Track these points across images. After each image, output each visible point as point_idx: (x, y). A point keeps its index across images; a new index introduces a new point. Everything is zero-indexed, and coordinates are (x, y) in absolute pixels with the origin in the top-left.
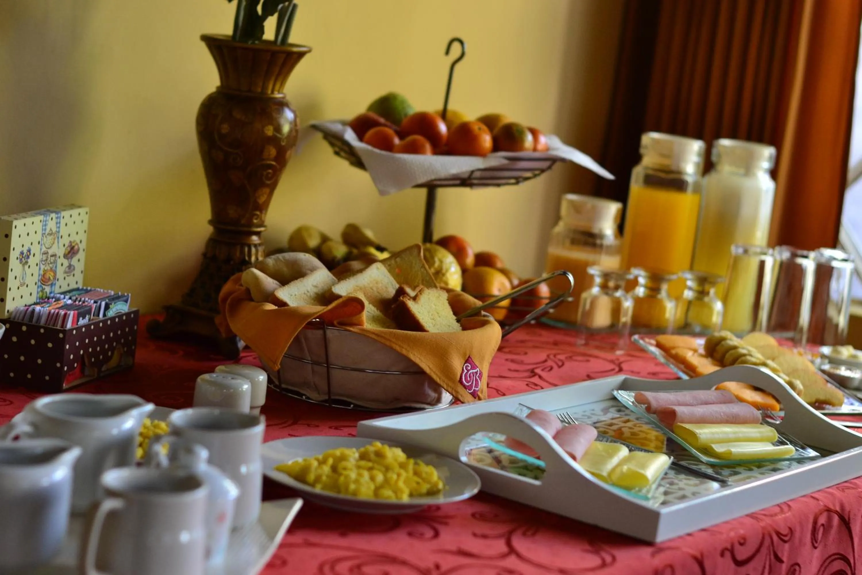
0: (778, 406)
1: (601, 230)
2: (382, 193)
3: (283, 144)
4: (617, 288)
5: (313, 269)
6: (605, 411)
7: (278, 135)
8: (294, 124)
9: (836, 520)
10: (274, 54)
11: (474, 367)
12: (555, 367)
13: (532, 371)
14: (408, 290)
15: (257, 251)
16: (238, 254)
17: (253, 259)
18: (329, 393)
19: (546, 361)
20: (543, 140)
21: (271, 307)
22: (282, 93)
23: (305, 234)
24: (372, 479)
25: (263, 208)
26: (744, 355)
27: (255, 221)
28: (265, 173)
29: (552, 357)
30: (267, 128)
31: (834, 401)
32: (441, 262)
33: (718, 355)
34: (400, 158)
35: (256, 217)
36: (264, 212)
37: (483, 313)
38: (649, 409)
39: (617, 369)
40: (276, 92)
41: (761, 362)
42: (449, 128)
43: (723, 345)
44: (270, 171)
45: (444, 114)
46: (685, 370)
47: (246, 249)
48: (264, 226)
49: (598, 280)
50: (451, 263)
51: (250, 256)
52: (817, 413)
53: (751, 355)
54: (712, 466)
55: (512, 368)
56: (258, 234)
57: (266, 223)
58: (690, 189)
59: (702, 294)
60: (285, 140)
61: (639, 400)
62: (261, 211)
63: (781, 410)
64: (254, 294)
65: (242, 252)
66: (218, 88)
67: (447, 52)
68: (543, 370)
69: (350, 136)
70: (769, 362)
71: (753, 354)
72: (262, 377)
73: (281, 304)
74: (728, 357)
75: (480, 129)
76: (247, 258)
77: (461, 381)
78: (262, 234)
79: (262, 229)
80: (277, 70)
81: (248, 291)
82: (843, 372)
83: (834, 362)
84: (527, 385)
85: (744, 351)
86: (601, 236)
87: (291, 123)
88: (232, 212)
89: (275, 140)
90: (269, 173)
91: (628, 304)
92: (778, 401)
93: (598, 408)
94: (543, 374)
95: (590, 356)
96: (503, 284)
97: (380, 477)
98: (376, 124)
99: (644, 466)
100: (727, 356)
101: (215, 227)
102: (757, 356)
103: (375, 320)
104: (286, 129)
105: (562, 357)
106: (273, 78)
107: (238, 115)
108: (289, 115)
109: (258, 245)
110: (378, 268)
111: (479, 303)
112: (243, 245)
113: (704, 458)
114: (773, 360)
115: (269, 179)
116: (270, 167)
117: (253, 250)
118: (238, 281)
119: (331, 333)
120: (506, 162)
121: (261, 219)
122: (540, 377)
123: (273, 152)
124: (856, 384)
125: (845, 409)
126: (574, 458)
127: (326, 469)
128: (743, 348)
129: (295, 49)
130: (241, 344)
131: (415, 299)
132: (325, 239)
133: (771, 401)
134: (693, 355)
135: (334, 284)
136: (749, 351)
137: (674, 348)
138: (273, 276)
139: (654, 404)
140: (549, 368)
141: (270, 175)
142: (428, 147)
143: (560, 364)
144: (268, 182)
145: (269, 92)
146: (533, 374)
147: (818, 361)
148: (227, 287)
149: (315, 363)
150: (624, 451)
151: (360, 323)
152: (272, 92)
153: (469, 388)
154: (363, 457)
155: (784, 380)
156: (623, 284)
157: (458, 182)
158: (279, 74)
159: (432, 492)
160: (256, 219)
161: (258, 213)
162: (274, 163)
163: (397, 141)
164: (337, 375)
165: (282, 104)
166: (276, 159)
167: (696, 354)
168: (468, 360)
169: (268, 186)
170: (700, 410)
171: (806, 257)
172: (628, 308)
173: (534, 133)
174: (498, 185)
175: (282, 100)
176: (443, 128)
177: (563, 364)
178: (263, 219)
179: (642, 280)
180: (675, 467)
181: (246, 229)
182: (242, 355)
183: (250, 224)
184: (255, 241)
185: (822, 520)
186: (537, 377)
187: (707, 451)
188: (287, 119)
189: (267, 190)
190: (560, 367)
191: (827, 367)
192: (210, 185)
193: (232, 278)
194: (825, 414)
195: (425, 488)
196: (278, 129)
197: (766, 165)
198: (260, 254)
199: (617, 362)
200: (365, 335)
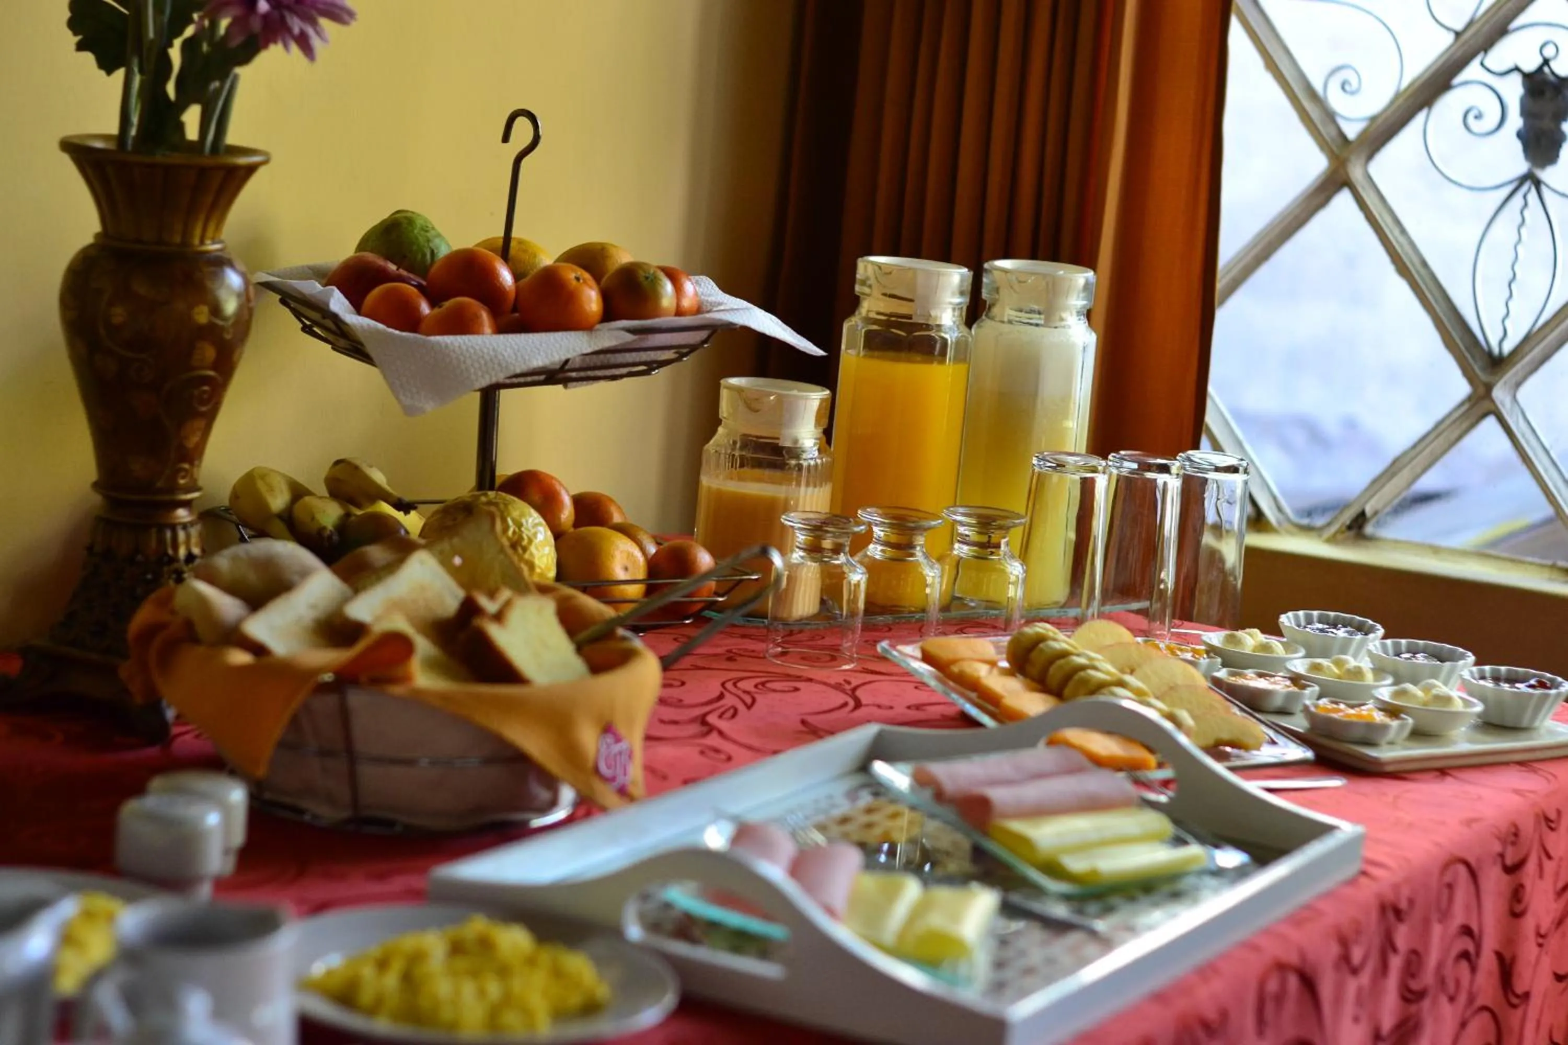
0: (1152, 760)
1: (796, 441)
2: (409, 411)
3: (228, 337)
4: (837, 550)
5: (305, 573)
6: (852, 795)
7: (220, 323)
8: (244, 298)
9: (1293, 982)
10: (203, 172)
11: (618, 740)
12: (741, 708)
13: (703, 720)
14: (483, 601)
15: (188, 537)
16: (153, 544)
17: (182, 552)
18: (355, 802)
19: (721, 697)
20: (689, 287)
21: (240, 657)
22: (220, 242)
23: (260, 484)
24: (482, 993)
25: (193, 455)
26: (1083, 668)
27: (182, 482)
28: (196, 392)
29: (729, 685)
30: (196, 310)
31: (1246, 740)
32: (519, 525)
33: (1034, 671)
34: (438, 343)
35: (183, 474)
36: (196, 463)
37: (621, 632)
38: (940, 796)
39: (852, 703)
40: (208, 242)
41: (1114, 679)
42: (517, 277)
43: (1042, 650)
44: (206, 388)
45: (505, 249)
46: (977, 700)
47: (169, 534)
48: (198, 489)
49: (801, 538)
50: (536, 525)
51: (175, 547)
52: (1219, 768)
53: (1095, 668)
54: (1067, 898)
55: (666, 718)
56: (187, 504)
57: (200, 483)
58: (950, 353)
59: (987, 547)
60: (231, 330)
61: (921, 780)
62: (191, 463)
63: (1160, 766)
64: (201, 629)
65: (161, 541)
66: (97, 236)
67: (506, 138)
68: (720, 717)
69: (338, 303)
70: (1128, 678)
71: (1097, 664)
72: (237, 795)
73: (258, 650)
74: (1055, 674)
75: (578, 279)
76: (170, 552)
77: (596, 770)
78: (194, 503)
79: (195, 495)
80: (209, 199)
81: (189, 625)
82: (1252, 681)
83: (1231, 661)
84: (702, 753)
85: (1082, 661)
86: (795, 452)
87: (239, 295)
88: (137, 467)
89: (212, 332)
90: (205, 392)
91: (857, 577)
92: (1151, 750)
93: (839, 789)
94: (723, 725)
95: (799, 678)
96: (630, 555)
97: (494, 989)
98: (383, 276)
99: (956, 917)
100: (1052, 670)
101: (106, 497)
102: (1105, 669)
103: (432, 665)
104: (230, 306)
105: (747, 685)
106: (202, 217)
107: (141, 288)
108: (233, 279)
109: (189, 525)
110: (422, 563)
111: (609, 612)
112: (161, 528)
113: (1054, 886)
114: (1132, 672)
115: (203, 402)
116: (206, 380)
117: (181, 535)
118: (166, 602)
119: (356, 699)
120: (629, 337)
121: (192, 476)
122: (721, 733)
123: (209, 353)
124: (1278, 702)
125: (1266, 754)
126: (830, 911)
127: (391, 980)
128: (1078, 655)
129: (243, 161)
130: (170, 714)
131: (499, 617)
132: (298, 492)
133: (1139, 753)
134: (990, 672)
135: (346, 600)
136: (1090, 659)
137: (954, 662)
138: (232, 589)
139: (949, 786)
140: (732, 711)
141: (205, 396)
142: (485, 317)
143: (749, 700)
144: (204, 409)
145: (196, 241)
146: (705, 729)
147: (1204, 661)
148: (144, 615)
149: (325, 753)
150: (912, 889)
151: (406, 679)
152: (202, 242)
153: (613, 779)
154: (457, 949)
155: (1159, 710)
156: (846, 541)
157: (542, 377)
158: (214, 206)
159: (590, 1009)
160: (183, 478)
161: (186, 466)
162: (211, 373)
163: (425, 308)
164: (368, 773)
165: (220, 262)
166: (214, 367)
167: (995, 671)
168: (608, 729)
169: (202, 415)
170: (1032, 792)
171: (1165, 469)
172: (857, 585)
173: (673, 276)
174: (614, 378)
175: (219, 253)
176: (506, 277)
177: (754, 700)
178: (195, 476)
179: (878, 531)
180: (1008, 910)
181: (167, 498)
182: (175, 730)
183: (174, 488)
184: (183, 517)
185: (1272, 986)
186: (714, 735)
187: (1053, 869)
188: (229, 288)
189: (200, 423)
190: (749, 707)
191: (1222, 674)
192: (93, 418)
193: (153, 596)
194: (1233, 769)
195: (575, 1000)
196: (216, 310)
197: (1077, 302)
198: (194, 540)
199: (847, 687)
200: (419, 699)
